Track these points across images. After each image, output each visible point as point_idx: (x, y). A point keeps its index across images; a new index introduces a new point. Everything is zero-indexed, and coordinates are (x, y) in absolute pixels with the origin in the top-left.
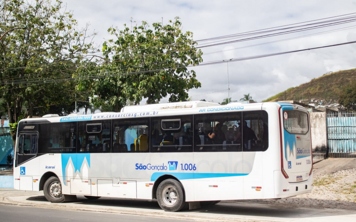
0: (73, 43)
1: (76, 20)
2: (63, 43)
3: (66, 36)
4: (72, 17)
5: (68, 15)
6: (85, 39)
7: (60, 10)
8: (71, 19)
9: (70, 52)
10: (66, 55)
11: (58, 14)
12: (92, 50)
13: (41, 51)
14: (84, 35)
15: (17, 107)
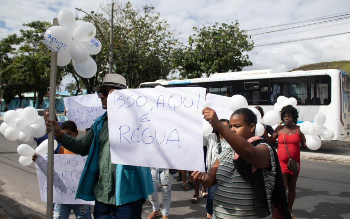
0: (167, 39)
1: (169, 24)
2: (161, 39)
3: (163, 34)
4: (167, 22)
5: (164, 21)
6: (175, 36)
7: (159, 19)
8: (166, 23)
9: (164, 45)
10: (162, 47)
11: (158, 21)
12: (179, 44)
13: (147, 44)
14: (174, 34)
15: (132, 78)
